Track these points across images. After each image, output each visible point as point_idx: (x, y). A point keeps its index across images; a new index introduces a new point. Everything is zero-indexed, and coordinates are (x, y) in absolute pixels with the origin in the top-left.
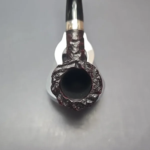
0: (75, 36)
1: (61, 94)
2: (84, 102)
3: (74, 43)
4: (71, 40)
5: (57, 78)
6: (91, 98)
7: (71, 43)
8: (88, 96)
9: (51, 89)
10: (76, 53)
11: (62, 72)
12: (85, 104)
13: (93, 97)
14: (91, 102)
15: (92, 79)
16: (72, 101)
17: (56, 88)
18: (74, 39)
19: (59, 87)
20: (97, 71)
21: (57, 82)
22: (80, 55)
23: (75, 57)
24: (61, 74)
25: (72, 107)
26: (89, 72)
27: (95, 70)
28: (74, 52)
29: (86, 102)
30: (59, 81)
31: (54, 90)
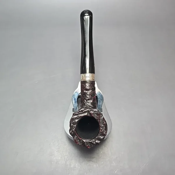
0: (87, 86)
1: (77, 135)
2: (94, 142)
3: (87, 92)
4: (85, 89)
5: (74, 124)
6: (99, 139)
7: (85, 91)
8: (97, 137)
9: (70, 131)
10: (89, 100)
11: (78, 119)
12: (94, 143)
13: (100, 138)
14: (99, 142)
15: (100, 124)
16: (85, 141)
17: (73, 131)
18: (87, 88)
19: (75, 130)
20: (104, 118)
21: (74, 127)
22: (92, 101)
23: (88, 103)
24: (77, 120)
25: (85, 146)
26: (98, 119)
27: (102, 118)
28: (87, 99)
29: (95, 142)
30: (75, 126)
31: (71, 133)
